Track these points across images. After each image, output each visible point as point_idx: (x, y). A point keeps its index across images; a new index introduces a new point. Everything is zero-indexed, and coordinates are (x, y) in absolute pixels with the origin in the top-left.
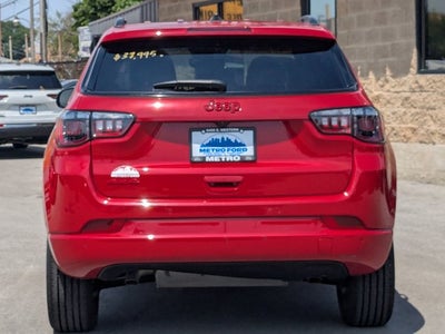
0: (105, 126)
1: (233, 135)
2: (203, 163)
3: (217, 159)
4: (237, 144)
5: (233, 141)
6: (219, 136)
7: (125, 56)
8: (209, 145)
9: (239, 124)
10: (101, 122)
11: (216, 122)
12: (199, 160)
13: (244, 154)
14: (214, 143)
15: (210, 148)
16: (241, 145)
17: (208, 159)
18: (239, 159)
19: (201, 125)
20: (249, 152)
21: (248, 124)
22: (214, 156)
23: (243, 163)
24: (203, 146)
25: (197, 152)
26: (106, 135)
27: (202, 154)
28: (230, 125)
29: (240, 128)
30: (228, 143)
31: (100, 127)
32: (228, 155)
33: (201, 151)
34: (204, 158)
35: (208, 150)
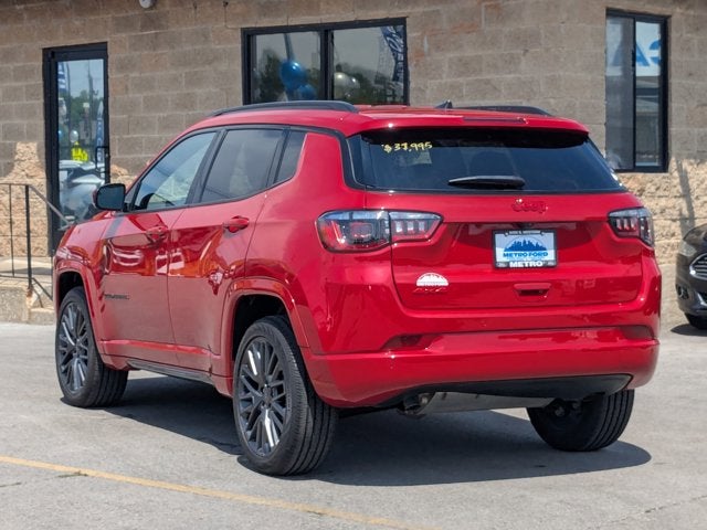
0: (405, 227)
1: (534, 238)
2: (508, 269)
3: (520, 265)
4: (538, 248)
5: (534, 244)
6: (521, 239)
7: (398, 147)
8: (512, 249)
9: (541, 226)
10: (411, 223)
12: (503, 265)
13: (546, 258)
14: (516, 247)
15: (513, 252)
16: (542, 248)
17: (512, 265)
18: (541, 265)
19: (504, 226)
20: (550, 256)
21: (549, 226)
22: (517, 261)
23: (546, 268)
24: (506, 250)
25: (501, 256)
26: (407, 237)
27: (506, 259)
28: (536, 226)
29: (542, 230)
30: (529, 247)
31: (399, 230)
32: (530, 260)
33: (505, 255)
34: (508, 263)
35: (511, 255)
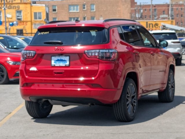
0: (29, 55)
1: (63, 58)
2: (54, 67)
4: (64, 61)
5: (63, 59)
6: (59, 58)
7: (41, 34)
11: (58, 54)
13: (66, 64)
14: (58, 60)
15: (57, 62)
16: (66, 61)
17: (56, 65)
19: (54, 55)
20: (68, 63)
21: (67, 55)
22: (58, 64)
23: (66, 67)
24: (55, 61)
25: (53, 63)
27: (54, 64)
29: (65, 56)
30: (62, 60)
32: (62, 64)
33: (54, 63)
34: (55, 65)
35: (56, 63)
